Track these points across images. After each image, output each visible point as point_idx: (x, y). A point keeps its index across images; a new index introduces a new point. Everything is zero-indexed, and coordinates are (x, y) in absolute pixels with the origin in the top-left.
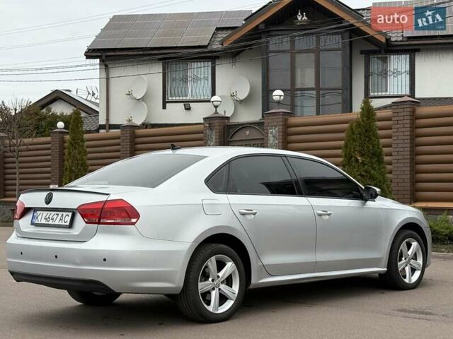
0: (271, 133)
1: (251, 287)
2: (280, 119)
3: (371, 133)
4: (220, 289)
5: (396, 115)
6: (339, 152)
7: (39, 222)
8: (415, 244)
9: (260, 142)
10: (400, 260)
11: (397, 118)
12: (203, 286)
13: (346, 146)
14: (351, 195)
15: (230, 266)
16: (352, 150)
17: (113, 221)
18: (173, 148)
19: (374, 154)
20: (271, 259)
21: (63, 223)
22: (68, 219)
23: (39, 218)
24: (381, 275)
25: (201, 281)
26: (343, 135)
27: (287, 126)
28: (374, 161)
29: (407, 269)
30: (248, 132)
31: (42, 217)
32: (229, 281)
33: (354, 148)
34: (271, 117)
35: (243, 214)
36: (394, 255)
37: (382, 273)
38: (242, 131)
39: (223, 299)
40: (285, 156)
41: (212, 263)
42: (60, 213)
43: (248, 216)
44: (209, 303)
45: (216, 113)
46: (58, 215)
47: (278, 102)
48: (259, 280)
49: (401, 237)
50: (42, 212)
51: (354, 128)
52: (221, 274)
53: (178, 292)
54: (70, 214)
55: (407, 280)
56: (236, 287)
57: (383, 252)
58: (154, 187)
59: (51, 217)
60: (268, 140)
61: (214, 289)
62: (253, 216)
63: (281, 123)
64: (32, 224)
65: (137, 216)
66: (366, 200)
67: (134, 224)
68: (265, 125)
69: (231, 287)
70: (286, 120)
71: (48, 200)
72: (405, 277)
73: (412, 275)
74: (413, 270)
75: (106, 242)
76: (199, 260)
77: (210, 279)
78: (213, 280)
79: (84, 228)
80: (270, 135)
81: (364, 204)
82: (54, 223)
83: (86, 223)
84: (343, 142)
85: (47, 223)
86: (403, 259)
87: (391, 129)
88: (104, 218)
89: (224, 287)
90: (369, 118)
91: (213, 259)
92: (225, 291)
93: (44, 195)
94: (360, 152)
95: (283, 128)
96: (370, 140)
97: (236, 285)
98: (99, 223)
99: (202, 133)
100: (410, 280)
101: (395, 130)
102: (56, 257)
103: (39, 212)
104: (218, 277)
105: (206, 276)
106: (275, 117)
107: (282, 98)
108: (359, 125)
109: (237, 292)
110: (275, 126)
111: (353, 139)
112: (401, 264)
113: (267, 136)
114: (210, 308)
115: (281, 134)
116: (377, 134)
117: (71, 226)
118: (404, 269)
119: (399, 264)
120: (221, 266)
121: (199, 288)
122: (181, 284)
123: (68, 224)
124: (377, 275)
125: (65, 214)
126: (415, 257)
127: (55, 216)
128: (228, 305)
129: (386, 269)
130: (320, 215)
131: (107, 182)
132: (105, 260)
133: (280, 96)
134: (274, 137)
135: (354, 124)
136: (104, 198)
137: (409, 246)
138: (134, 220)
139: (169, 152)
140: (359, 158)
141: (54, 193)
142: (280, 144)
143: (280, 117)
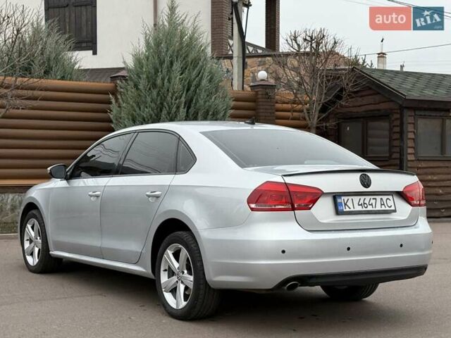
7: (352, 209)
21: (387, 208)
22: (391, 203)
23: (350, 203)
31: (353, 204)
42: (379, 198)
46: (376, 199)
50: (350, 198)
59: (367, 202)
64: (338, 212)
71: (366, 182)
79: (411, 212)
82: (374, 209)
83: (412, 206)
85: (364, 209)
98: (420, 205)
103: (346, 198)
117: (395, 211)
125: (385, 198)
127: (373, 202)
141: (368, 174)
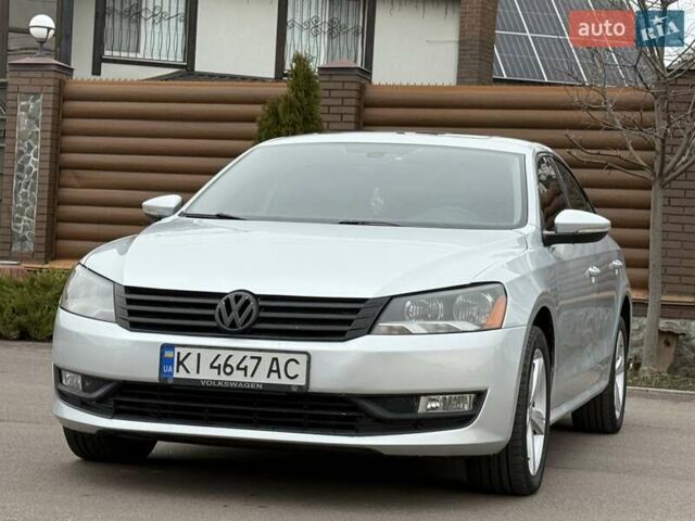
0: (25, 109)
5: (326, 94)
34: (26, 74)
47: (43, 42)
60: (14, 123)
63: (51, 90)
68: (10, 89)
80: (21, 114)
95: (54, 101)
106: (39, 73)
107: (52, 33)
110: (36, 94)
115: (50, 112)
133: (48, 29)
134: (31, 117)
142: (49, 135)
143: (47, 74)
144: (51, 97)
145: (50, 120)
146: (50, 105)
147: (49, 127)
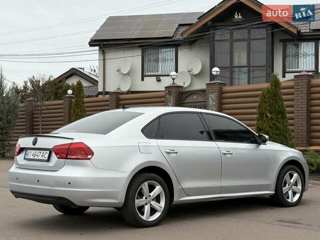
0: (211, 97)
1: (174, 203)
2: (217, 88)
3: (278, 97)
4: (151, 205)
5: (297, 84)
6: (255, 110)
7: (29, 158)
8: (295, 175)
9: (203, 104)
10: (285, 186)
11: (298, 87)
12: (138, 202)
13: (260, 106)
14: (249, 141)
15: (158, 189)
16: (264, 109)
17: (75, 157)
18: (124, 108)
19: (279, 112)
20: (188, 184)
21: (44, 159)
22: (47, 156)
23: (29, 155)
24: (271, 196)
25: (137, 198)
26: (258, 99)
27: (221, 92)
28: (279, 116)
29: (290, 193)
30: (195, 97)
31: (31, 154)
32: (157, 199)
33: (265, 107)
34: (211, 86)
35: (168, 153)
36: (280, 182)
37: (272, 195)
38: (191, 96)
39: (153, 211)
40: (201, 113)
41: (145, 187)
42: (42, 152)
43: (172, 155)
44: (143, 214)
45: (174, 83)
46: (40, 152)
47: (216, 76)
48: (179, 198)
49: (285, 170)
50: (31, 151)
51: (265, 94)
52: (152, 194)
53: (121, 206)
54: (48, 152)
55: (289, 200)
56: (163, 203)
57: (272, 180)
58: (105, 134)
59: (36, 154)
60: (208, 102)
61: (146, 204)
62: (175, 154)
63: (217, 91)
64: (25, 159)
65: (92, 153)
66: (260, 144)
67: (89, 159)
68: (207, 91)
69: (159, 203)
70: (221, 88)
71: (35, 143)
72: (288, 198)
73: (294, 197)
74: (294, 193)
75: (71, 171)
76: (136, 184)
77: (144, 198)
78: (146, 198)
79: (56, 162)
80: (210, 99)
81: (258, 147)
82: (38, 158)
83: (58, 158)
84: (258, 104)
85: (34, 158)
86: (287, 185)
87: (293, 94)
88: (70, 155)
89: (154, 203)
90: (276, 87)
91: (146, 183)
92: (155, 206)
93: (32, 139)
94: (269, 110)
95: (219, 94)
96: (277, 102)
97: (162, 202)
98: (66, 158)
99: (163, 97)
100: (292, 200)
101: (297, 95)
102: (38, 181)
103: (29, 151)
104: (150, 196)
105: (141, 195)
106: (214, 86)
107: (218, 73)
108: (268, 91)
109: (163, 207)
110: (214, 93)
111: (265, 102)
112: (285, 189)
113: (208, 100)
114: (144, 218)
115: (217, 98)
116: (282, 98)
117: (49, 160)
118: (288, 192)
119: (284, 188)
120: (152, 188)
121: (136, 203)
122: (123, 201)
123: (46, 159)
124: (269, 196)
125: (45, 152)
126: (296, 184)
127: (39, 154)
128: (157, 215)
129: (274, 192)
130: (225, 154)
131: (75, 131)
132: (69, 183)
133: (217, 72)
134: (213, 100)
135: (266, 91)
136: (70, 141)
137: (291, 176)
138: (89, 157)
139: (121, 110)
140: (268, 115)
141: (38, 138)
142: (217, 105)
143: (216, 86)
144: (217, 93)
145: (217, 100)
146: (217, 95)
147: (217, 103)
